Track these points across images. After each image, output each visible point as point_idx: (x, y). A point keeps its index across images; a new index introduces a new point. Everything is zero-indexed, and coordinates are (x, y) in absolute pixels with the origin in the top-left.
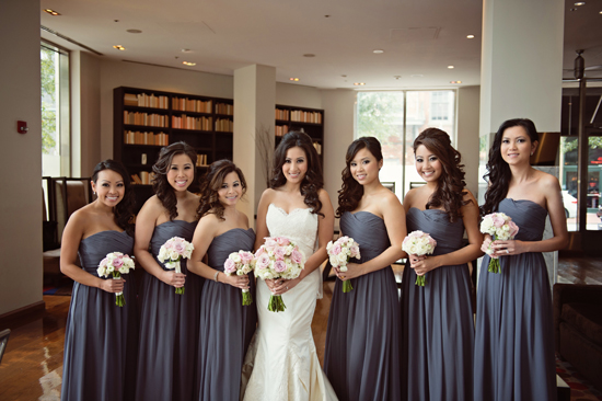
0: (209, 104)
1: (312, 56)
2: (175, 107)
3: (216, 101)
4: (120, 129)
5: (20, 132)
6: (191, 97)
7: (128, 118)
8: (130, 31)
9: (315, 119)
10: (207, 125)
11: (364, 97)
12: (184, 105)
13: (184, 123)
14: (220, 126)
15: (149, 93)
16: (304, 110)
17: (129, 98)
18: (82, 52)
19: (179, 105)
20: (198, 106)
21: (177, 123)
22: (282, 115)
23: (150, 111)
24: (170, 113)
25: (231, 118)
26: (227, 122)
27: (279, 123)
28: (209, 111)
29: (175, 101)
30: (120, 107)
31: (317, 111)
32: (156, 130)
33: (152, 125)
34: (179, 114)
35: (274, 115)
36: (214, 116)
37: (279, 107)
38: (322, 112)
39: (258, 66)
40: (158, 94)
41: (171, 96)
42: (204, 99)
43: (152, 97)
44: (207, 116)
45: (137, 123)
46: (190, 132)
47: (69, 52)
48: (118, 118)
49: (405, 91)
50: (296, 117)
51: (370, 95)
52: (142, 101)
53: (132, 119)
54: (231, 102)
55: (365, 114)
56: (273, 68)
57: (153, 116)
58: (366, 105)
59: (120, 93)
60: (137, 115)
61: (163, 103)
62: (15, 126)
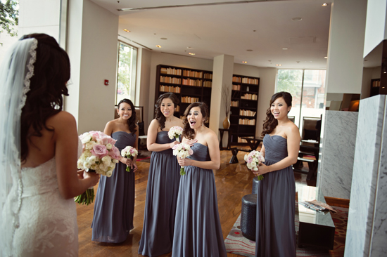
0: (201, 74)
1: (251, 50)
2: (184, 75)
3: (205, 72)
4: (159, 84)
5: (106, 84)
6: (192, 70)
7: (162, 79)
8: (162, 39)
9: (255, 82)
10: (199, 83)
11: (283, 72)
12: (189, 74)
13: (188, 82)
14: (206, 84)
15: (172, 68)
16: (249, 77)
17: (163, 70)
18: (143, 49)
19: (187, 74)
20: (195, 75)
21: (185, 82)
22: (237, 80)
23: (172, 76)
24: (182, 77)
25: (211, 80)
26: (210, 82)
27: (234, 83)
28: (201, 77)
29: (185, 72)
30: (159, 74)
31: (256, 78)
32: (175, 86)
33: (173, 83)
34: (186, 78)
35: (231, 79)
36: (203, 80)
37: (234, 76)
38: (258, 79)
39: (225, 55)
40: (176, 68)
41: (183, 69)
42: (199, 71)
43: (174, 70)
44: (200, 79)
45: (166, 82)
46: (191, 86)
47: (137, 48)
48: (158, 79)
49: (304, 70)
50: (245, 81)
51: (286, 71)
52: (169, 71)
53: (164, 80)
54: (211, 73)
55: (284, 81)
56: (233, 57)
57: (174, 79)
58: (284, 76)
59: (160, 67)
60: (166, 78)
61: (179, 73)
62: (103, 82)
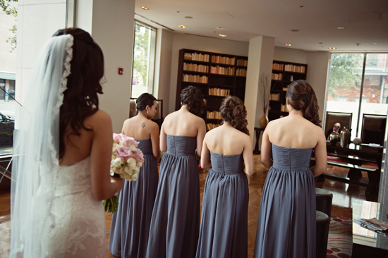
0: (233, 60)
1: (297, 31)
2: (213, 61)
3: (238, 58)
4: (182, 73)
5: (119, 73)
6: (223, 55)
7: (186, 66)
8: (186, 17)
9: (301, 70)
10: (231, 72)
11: (338, 57)
12: (218, 60)
13: (218, 70)
14: (239, 73)
15: (198, 52)
16: (294, 64)
17: (187, 56)
18: (163, 29)
19: (216, 60)
20: (226, 61)
21: (214, 70)
22: (278, 67)
23: (198, 63)
24: (210, 64)
25: (246, 68)
26: (244, 70)
27: (275, 72)
28: (233, 63)
29: (213, 57)
30: (182, 60)
31: (302, 65)
32: (201, 74)
33: (199, 71)
34: (215, 65)
35: (271, 67)
36: (236, 67)
37: (275, 62)
38: (306, 66)
39: (264, 37)
40: (203, 53)
41: (211, 54)
42: (230, 57)
43: (200, 55)
44: (232, 67)
45: (190, 70)
46: (221, 75)
47: (156, 29)
48: (181, 66)
49: (365, 54)
50: (288, 68)
51: (342, 55)
52: (194, 57)
53: (188, 67)
54: (246, 58)
55: (340, 67)
56: (274, 38)
57: (200, 66)
58: (339, 62)
59: (183, 52)
60: (191, 65)
61: (206, 58)
62: (117, 70)
